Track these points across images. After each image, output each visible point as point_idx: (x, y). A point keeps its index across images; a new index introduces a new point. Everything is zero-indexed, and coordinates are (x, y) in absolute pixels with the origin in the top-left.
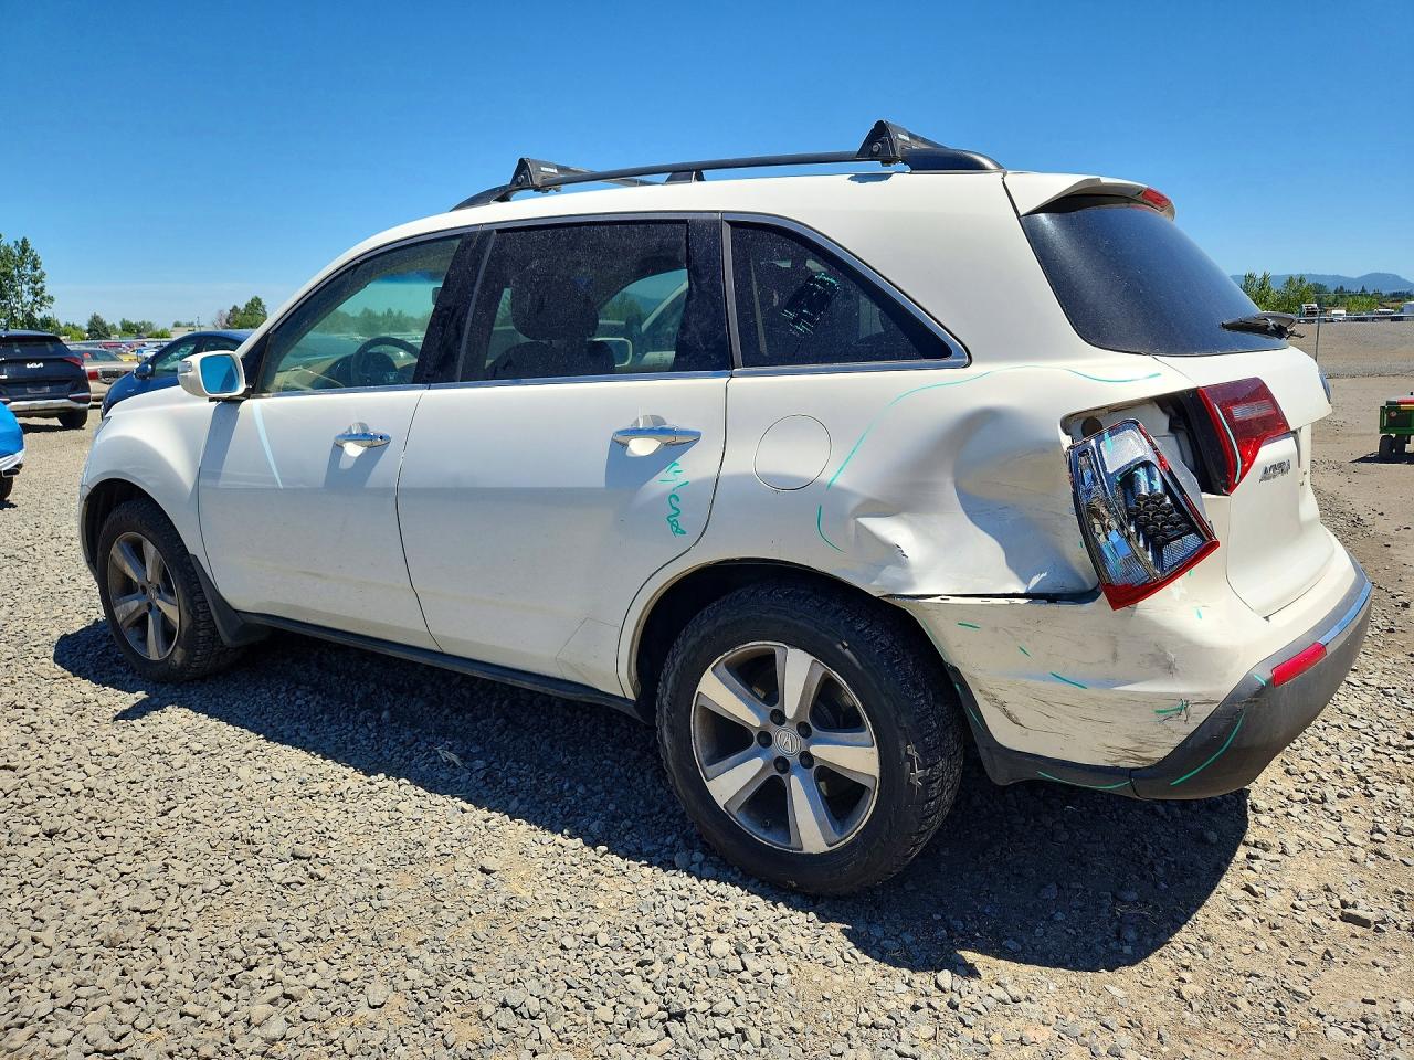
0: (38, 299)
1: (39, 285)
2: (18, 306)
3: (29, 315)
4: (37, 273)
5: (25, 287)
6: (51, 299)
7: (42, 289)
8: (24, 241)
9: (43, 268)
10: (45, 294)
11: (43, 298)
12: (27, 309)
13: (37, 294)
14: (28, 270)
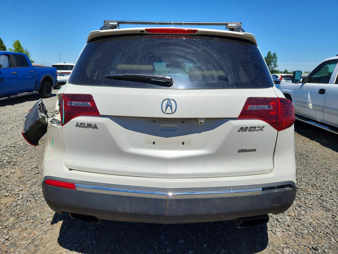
0: (275, 66)
1: (276, 63)
2: (271, 67)
3: (272, 69)
4: (276, 60)
5: (273, 63)
6: (277, 66)
7: (276, 64)
8: (275, 53)
9: (277, 59)
10: (276, 65)
11: (276, 66)
12: (272, 68)
13: (275, 65)
14: (274, 60)
